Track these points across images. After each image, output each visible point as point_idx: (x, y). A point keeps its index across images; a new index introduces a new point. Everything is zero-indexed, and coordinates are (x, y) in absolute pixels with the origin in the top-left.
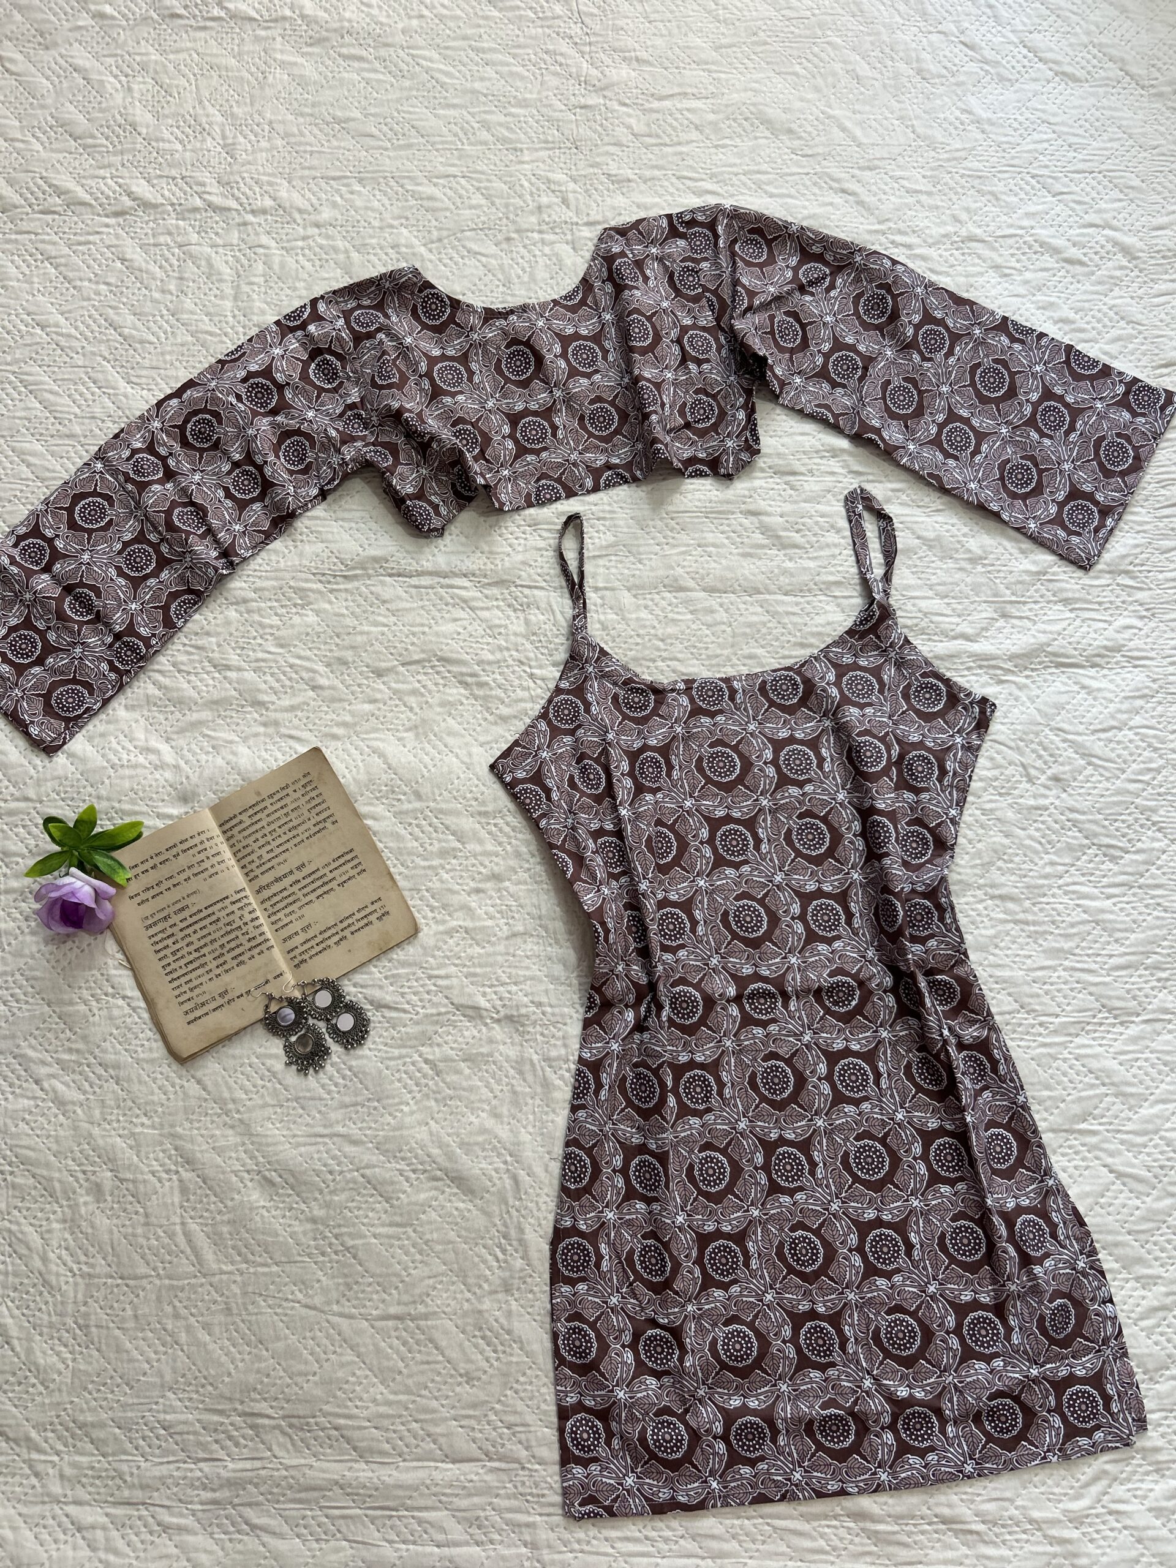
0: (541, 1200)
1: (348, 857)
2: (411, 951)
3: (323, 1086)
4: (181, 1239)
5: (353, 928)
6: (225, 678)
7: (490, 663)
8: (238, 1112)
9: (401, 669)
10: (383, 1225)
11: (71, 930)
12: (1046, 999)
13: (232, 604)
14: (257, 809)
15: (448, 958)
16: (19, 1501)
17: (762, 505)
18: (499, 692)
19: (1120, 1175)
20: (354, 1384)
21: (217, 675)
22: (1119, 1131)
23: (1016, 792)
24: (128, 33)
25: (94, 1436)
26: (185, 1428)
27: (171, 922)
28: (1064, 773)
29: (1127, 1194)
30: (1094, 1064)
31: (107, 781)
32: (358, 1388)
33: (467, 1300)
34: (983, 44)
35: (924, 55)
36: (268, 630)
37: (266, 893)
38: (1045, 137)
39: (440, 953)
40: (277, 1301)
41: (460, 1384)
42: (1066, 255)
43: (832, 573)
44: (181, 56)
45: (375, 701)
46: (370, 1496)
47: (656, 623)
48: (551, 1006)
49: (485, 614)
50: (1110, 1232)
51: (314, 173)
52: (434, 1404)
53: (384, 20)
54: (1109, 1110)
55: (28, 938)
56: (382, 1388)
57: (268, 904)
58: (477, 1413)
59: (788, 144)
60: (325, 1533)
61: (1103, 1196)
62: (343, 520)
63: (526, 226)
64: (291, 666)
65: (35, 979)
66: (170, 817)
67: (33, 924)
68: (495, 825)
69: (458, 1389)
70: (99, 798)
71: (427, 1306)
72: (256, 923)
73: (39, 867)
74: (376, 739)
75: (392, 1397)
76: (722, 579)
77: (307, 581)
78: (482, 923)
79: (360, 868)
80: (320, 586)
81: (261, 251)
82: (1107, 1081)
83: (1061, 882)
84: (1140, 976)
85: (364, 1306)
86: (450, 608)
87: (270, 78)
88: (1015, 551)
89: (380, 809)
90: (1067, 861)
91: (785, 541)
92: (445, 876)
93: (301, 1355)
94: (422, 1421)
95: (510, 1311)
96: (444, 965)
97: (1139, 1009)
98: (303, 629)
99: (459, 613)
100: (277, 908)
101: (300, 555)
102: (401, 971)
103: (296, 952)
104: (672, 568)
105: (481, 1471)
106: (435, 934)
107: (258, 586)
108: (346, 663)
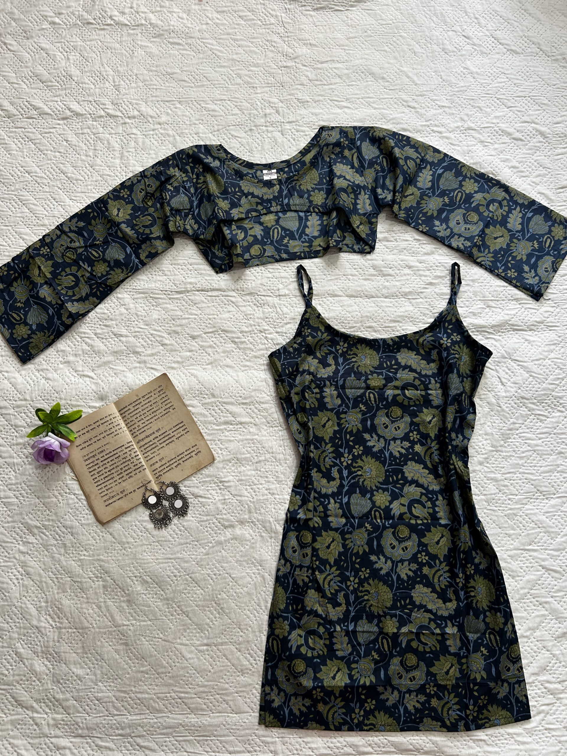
1: (180, 425)
2: (211, 470)
3: (170, 535)
4: (104, 609)
5: (184, 459)
6: (120, 340)
7: (246, 332)
8: (130, 548)
9: (204, 335)
10: (200, 601)
11: (48, 462)
12: (511, 488)
13: (122, 305)
14: (137, 403)
15: (229, 472)
16: (28, 737)
18: (251, 346)
19: (548, 570)
20: (188, 677)
21: (116, 339)
22: (546, 549)
23: (496, 390)
24: (67, 31)
25: (64, 705)
26: (108, 700)
27: (97, 458)
28: (519, 380)
29: (550, 579)
30: (535, 518)
31: (64, 391)
32: (190, 679)
33: (241, 636)
34: (473, 36)
35: (445, 41)
36: (140, 318)
37: (142, 443)
38: (503, 80)
39: (225, 470)
40: (151, 638)
41: (238, 676)
42: (513, 136)
43: (407, 288)
44: (93, 43)
45: (192, 351)
46: (197, 730)
48: (278, 495)
49: (243, 309)
50: (543, 597)
51: (158, 99)
52: (227, 686)
53: (189, 25)
54: (542, 539)
55: (28, 467)
56: (201, 679)
57: (142, 449)
58: (247, 689)
59: (383, 84)
60: (176, 749)
61: (539, 580)
62: (175, 264)
63: (259, 124)
64: (152, 335)
65: (31, 486)
66: (95, 407)
67: (30, 460)
68: (250, 409)
69: (238, 678)
70: (61, 399)
71: (222, 639)
72: (138, 458)
73: (33, 433)
74: (193, 369)
75: (206, 683)
76: (356, 291)
77: (158, 294)
78: (245, 456)
79: (186, 430)
80: (164, 296)
81: (133, 136)
82: (540, 526)
83: (517, 432)
84: (555, 476)
85: (193, 640)
86: (227, 306)
87: (136, 54)
89: (195, 402)
90: (520, 422)
91: (385, 273)
92: (227, 434)
93: (162, 664)
94: (221, 694)
95: (262, 641)
96: (227, 476)
97: (555, 492)
98: (157, 317)
99: (231, 308)
100: (147, 450)
101: (155, 282)
102: (207, 479)
103: (157, 471)
104: (331, 286)
105: (249, 718)
106: (223, 461)
107: (135, 296)
108: (177, 333)
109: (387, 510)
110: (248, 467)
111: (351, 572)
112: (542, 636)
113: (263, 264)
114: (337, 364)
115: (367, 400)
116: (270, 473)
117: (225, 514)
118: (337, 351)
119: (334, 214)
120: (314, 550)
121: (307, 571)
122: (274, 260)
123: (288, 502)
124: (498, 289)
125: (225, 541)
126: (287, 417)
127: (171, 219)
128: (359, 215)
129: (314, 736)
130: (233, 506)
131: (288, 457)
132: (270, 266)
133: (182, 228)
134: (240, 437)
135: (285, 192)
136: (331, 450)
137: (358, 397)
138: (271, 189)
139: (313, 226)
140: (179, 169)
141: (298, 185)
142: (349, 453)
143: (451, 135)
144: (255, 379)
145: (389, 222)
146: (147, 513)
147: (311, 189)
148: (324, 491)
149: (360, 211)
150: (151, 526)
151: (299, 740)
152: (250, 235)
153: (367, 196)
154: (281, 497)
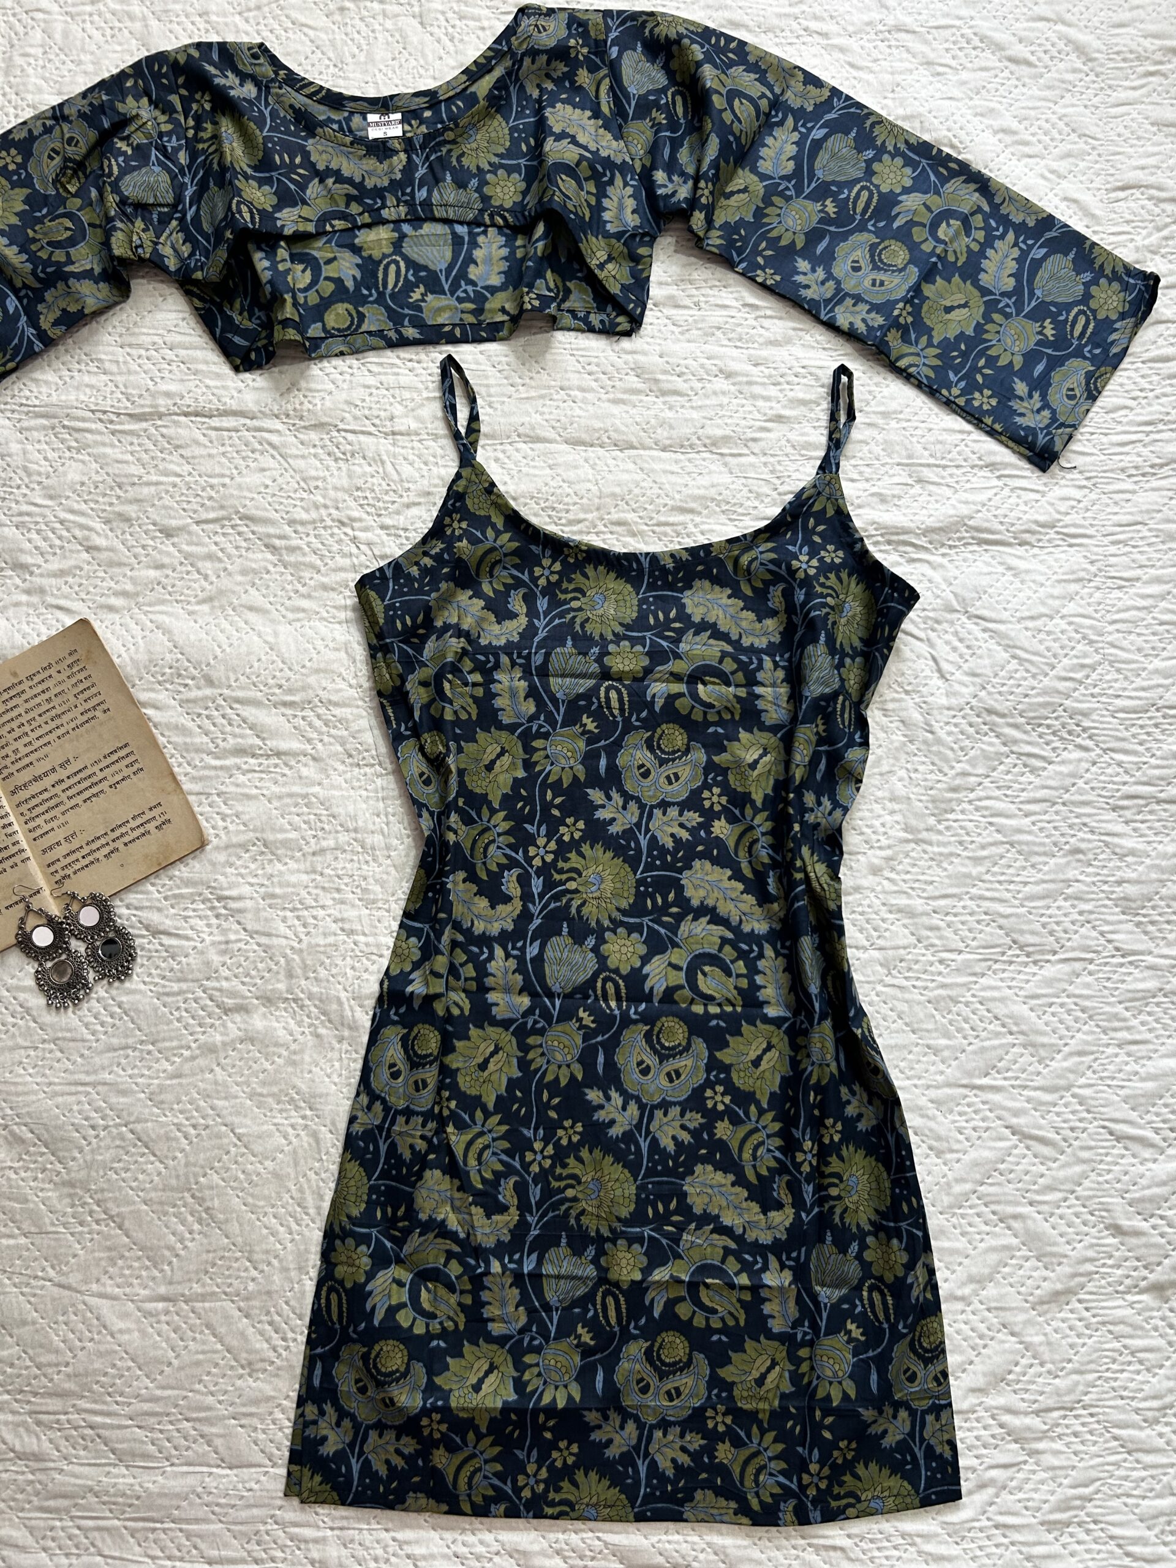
1: (120, 753)
2: (195, 868)
3: (87, 1026)
5: (126, 839)
7: (303, 523)
9: (194, 527)
10: (155, 1189)
12: (948, 933)
14: (12, 693)
15: (241, 876)
19: (1025, 1137)
20: (114, 1377)
22: (1025, 1087)
28: (984, 667)
29: (1030, 1159)
30: (1001, 1010)
32: (118, 1381)
33: (253, 1280)
36: (35, 478)
37: (23, 795)
39: (232, 870)
40: (25, 1279)
41: (241, 1377)
42: (1009, 53)
45: (162, 566)
46: (130, 1505)
48: (365, 935)
49: (300, 464)
50: (1009, 1203)
52: (210, 1400)
54: (1015, 1062)
56: (146, 1381)
57: (24, 808)
58: (262, 1410)
60: (77, 1547)
61: (1003, 1161)
62: (130, 345)
64: (62, 522)
69: (239, 1383)
71: (203, 1285)
72: (9, 830)
74: (162, 613)
75: (158, 1392)
76: (589, 430)
77: (84, 420)
78: (284, 836)
79: (136, 766)
80: (99, 426)
82: (1015, 1029)
83: (972, 796)
84: (1059, 908)
85: (131, 1285)
86: (257, 455)
89: (162, 697)
90: (980, 771)
91: (666, 386)
92: (242, 779)
93: (51, 1342)
94: (195, 1420)
95: (303, 1293)
96: (238, 885)
97: (1056, 946)
98: (78, 478)
99: (267, 461)
100: (35, 812)
101: (77, 388)
102: (184, 891)
103: (58, 866)
104: (528, 414)
105: (262, 1479)
106: (227, 847)
107: (25, 424)
108: (128, 520)
109: (636, 979)
110: (292, 865)
111: (536, 1129)
112: (1002, 1297)
113: (355, 352)
114: (532, 613)
115: (600, 706)
116: (346, 880)
117: (227, 979)
118: (534, 580)
119: (540, 229)
120: (446, 1072)
121: (424, 1125)
122: (383, 343)
123: (388, 953)
124: (945, 436)
125: (224, 1044)
126: (395, 740)
127: (119, 224)
128: (607, 235)
129: (420, 1527)
130: (247, 958)
131: (395, 842)
132: (372, 357)
133: (149, 250)
134: (276, 789)
135: (421, 172)
136: (505, 826)
137: (580, 697)
138: (386, 163)
139: (488, 260)
140: (151, 101)
141: (455, 154)
142: (549, 836)
143: (852, 43)
144: (319, 644)
145: (683, 258)
146: (31, 968)
147: (487, 167)
148: (479, 927)
149: (609, 227)
150: (38, 1001)
151: (384, 1535)
152: (327, 278)
153: (629, 190)
154: (371, 939)
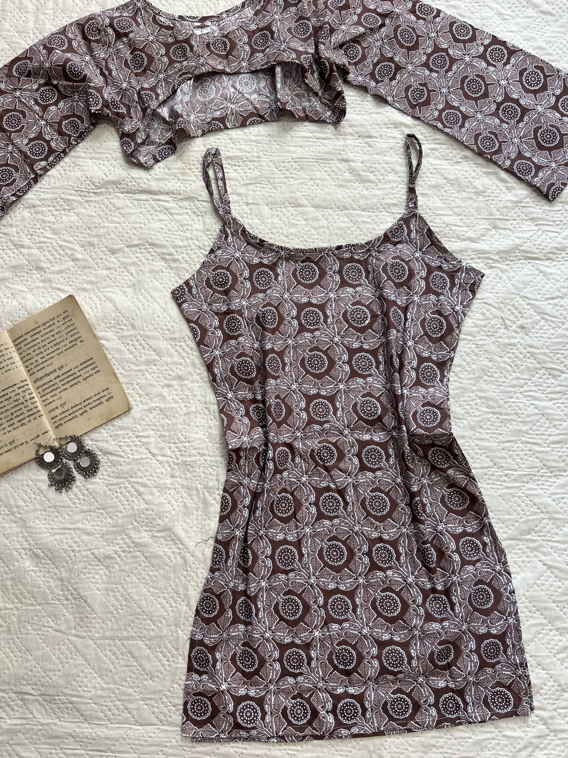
0: (199, 572)
1: (89, 363)
2: (125, 421)
3: (71, 500)
5: (91, 406)
6: (20, 252)
7: (180, 247)
8: (19, 513)
9: (126, 249)
10: (103, 583)
12: (510, 460)
13: (26, 208)
14: (35, 332)
15: (149, 426)
17: (351, 156)
18: (186, 266)
19: (550, 567)
20: (83, 677)
21: (16, 251)
22: (550, 541)
23: (497, 334)
28: (527, 324)
29: (553, 578)
30: (537, 500)
32: (85, 680)
33: (153, 630)
36: (47, 224)
37: (40, 383)
39: (144, 423)
40: (39, 627)
41: (146, 679)
42: (541, 9)
43: (391, 198)
45: (110, 269)
46: (90, 743)
47: (283, 226)
48: (210, 456)
49: (179, 217)
50: (542, 601)
52: (130, 691)
54: (544, 528)
56: (99, 680)
57: (40, 390)
58: (156, 697)
61: (539, 579)
62: (95, 158)
64: (60, 246)
68: (180, 346)
69: (145, 682)
71: (128, 632)
72: (33, 401)
74: (109, 292)
75: (105, 686)
76: (324, 200)
77: (71, 195)
78: (170, 405)
79: (96, 369)
80: (79, 198)
82: (544, 510)
83: (522, 390)
85: (91, 631)
86: (157, 213)
88: (503, 188)
89: (110, 334)
90: (526, 377)
91: (364, 178)
92: (149, 376)
93: (52, 659)
94: (123, 700)
96: (146, 430)
98: (69, 224)
99: (162, 216)
100: (46, 392)
101: (68, 179)
102: (120, 432)
103: (57, 419)
104: (294, 192)
105: (157, 731)
106: (141, 411)
108: (93, 245)
117: (141, 477)
130: (151, 467)
134: (166, 382)
146: (45, 473)
